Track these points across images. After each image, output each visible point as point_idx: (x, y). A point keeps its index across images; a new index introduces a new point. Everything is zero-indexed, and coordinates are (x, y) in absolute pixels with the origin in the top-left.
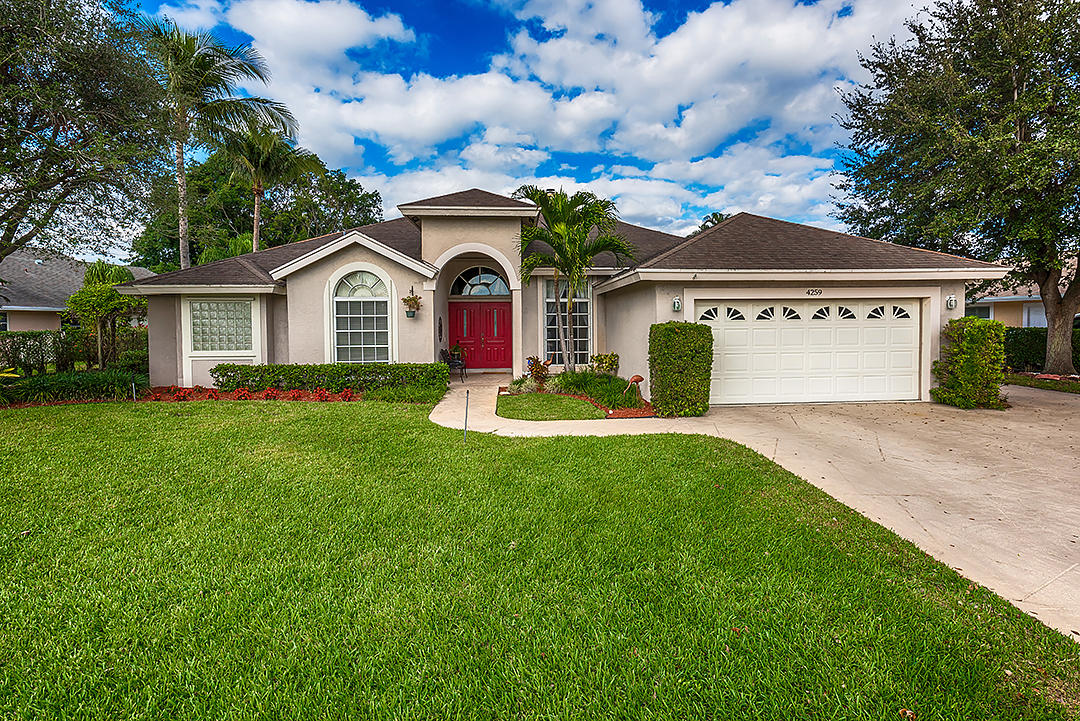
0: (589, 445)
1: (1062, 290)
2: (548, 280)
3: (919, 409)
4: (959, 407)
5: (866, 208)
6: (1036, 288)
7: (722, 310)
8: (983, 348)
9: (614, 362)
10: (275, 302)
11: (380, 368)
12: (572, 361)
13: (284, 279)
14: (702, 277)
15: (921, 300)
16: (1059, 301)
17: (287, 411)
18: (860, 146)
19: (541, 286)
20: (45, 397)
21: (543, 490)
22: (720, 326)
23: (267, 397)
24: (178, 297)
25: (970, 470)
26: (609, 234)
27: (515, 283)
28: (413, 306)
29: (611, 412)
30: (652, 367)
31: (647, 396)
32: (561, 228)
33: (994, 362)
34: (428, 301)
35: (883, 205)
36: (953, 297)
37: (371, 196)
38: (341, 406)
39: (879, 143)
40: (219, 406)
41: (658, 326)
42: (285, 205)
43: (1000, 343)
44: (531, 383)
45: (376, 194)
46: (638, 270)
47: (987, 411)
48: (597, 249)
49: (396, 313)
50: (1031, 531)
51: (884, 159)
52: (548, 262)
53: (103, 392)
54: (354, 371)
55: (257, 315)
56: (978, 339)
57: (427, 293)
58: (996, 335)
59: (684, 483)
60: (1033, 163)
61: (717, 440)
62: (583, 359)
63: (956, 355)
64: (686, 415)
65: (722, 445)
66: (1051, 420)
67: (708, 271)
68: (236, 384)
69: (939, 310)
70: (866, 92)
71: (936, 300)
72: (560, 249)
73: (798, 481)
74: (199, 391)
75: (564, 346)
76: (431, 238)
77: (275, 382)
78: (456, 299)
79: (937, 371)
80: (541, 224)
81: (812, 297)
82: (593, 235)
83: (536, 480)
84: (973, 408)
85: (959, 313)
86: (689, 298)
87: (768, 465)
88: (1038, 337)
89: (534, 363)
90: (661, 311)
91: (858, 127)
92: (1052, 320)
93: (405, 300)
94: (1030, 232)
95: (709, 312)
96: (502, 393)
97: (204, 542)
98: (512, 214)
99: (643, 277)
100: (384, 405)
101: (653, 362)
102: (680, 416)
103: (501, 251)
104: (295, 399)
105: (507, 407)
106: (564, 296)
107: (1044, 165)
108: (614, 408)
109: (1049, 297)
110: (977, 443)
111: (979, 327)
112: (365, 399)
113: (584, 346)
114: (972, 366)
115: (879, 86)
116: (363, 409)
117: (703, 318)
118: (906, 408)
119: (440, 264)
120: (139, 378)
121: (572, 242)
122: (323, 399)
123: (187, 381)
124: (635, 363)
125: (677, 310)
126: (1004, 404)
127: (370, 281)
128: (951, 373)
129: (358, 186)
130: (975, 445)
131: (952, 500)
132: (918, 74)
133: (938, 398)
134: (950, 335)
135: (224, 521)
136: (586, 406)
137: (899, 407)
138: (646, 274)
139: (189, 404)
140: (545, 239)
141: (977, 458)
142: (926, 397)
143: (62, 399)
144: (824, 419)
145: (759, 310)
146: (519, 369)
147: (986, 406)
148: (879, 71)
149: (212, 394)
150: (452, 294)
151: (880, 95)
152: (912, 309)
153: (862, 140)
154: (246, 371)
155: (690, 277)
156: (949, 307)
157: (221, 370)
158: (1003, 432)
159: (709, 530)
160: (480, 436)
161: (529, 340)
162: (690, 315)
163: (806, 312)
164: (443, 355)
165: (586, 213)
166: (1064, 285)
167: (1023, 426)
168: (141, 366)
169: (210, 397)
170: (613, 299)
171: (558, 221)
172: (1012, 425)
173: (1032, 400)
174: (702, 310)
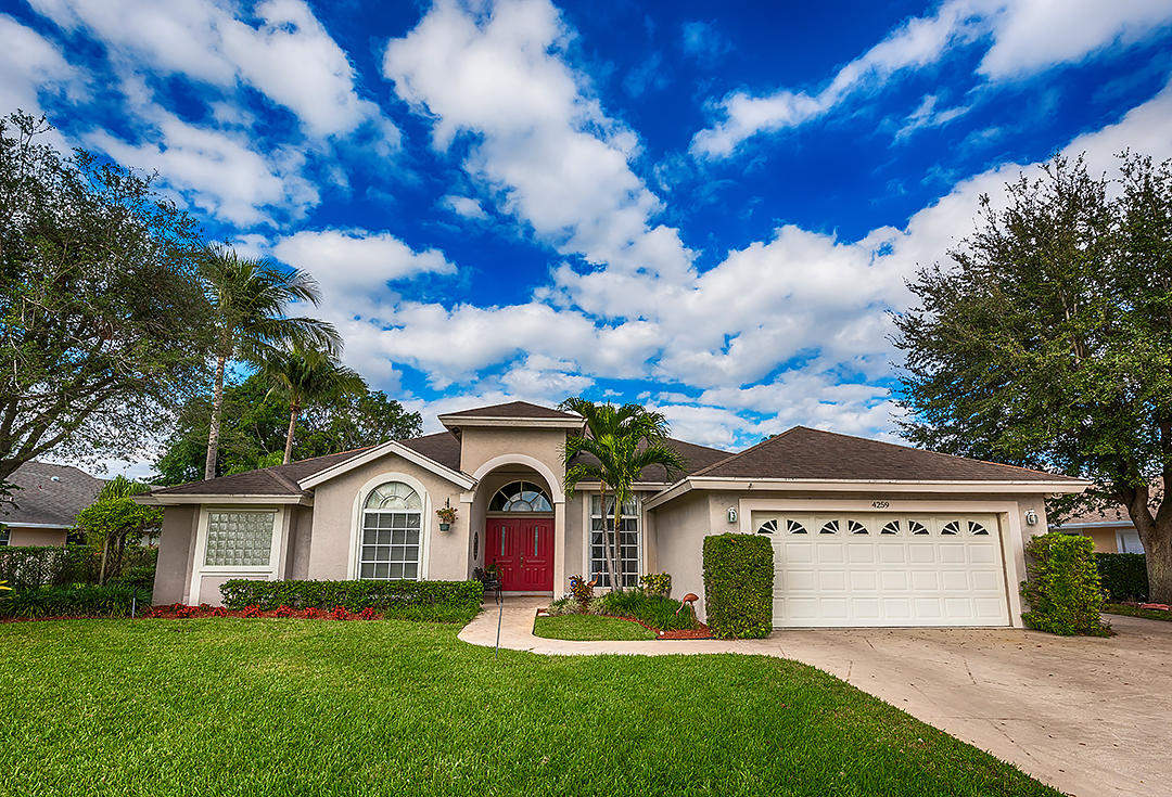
0: (638, 663)
1: (1154, 513)
2: (594, 496)
3: (1012, 635)
4: (1056, 634)
5: (930, 426)
6: (1123, 509)
7: (782, 522)
8: (1074, 567)
9: (666, 583)
10: (300, 514)
11: (407, 585)
12: (620, 582)
13: (313, 489)
14: (757, 487)
15: (998, 515)
16: (1153, 524)
17: (298, 629)
18: (917, 366)
19: (586, 502)
20: (34, 612)
21: (582, 706)
22: (781, 539)
23: (280, 615)
24: (197, 507)
25: (1075, 694)
26: (657, 447)
27: (559, 496)
28: (448, 519)
29: (662, 633)
30: (707, 583)
31: (702, 617)
32: (608, 440)
33: (1088, 582)
34: (464, 515)
35: (947, 424)
36: (1033, 512)
37: (411, 418)
38: (361, 624)
39: (936, 363)
40: (224, 623)
41: (713, 538)
42: (322, 426)
43: (1091, 561)
44: (573, 603)
45: (417, 415)
46: (688, 478)
47: (1089, 638)
48: (646, 460)
49: (429, 526)
50: (1154, 757)
51: (942, 379)
52: (593, 475)
53: (99, 607)
54: (378, 588)
55: (279, 528)
56: (1067, 555)
57: (463, 506)
58: (1085, 552)
59: (743, 703)
60: (1096, 379)
61: (783, 661)
62: (632, 580)
63: (1044, 574)
64: (746, 637)
65: (789, 667)
66: (1163, 648)
67: (764, 479)
68: (247, 600)
69: (1018, 528)
70: (917, 315)
71: (1014, 516)
72: (606, 459)
73: (876, 702)
74: (205, 609)
75: (610, 565)
76: (470, 449)
77: (290, 600)
78: (495, 515)
79: (1027, 593)
80: (588, 436)
81: (878, 510)
82: (642, 446)
83: (572, 696)
84: (1072, 635)
85: (1042, 529)
86: (745, 509)
87: (841, 686)
88: (1136, 564)
89: (577, 582)
90: (715, 521)
91: (912, 347)
92: (1148, 544)
93: (439, 513)
94: (1104, 447)
95: (767, 525)
96: (540, 614)
97: (190, 751)
98: (557, 425)
99: (694, 485)
100: (408, 625)
101: (708, 577)
102: (740, 638)
103: (544, 462)
104: (310, 616)
105: (544, 628)
106: (612, 513)
107: (1108, 380)
108: (665, 630)
109: (1140, 518)
110: (1081, 668)
111: (1065, 543)
112: (389, 618)
113: (633, 566)
114: (1064, 588)
115: (928, 309)
116: (385, 626)
117: (761, 531)
118: (996, 634)
119: (479, 475)
120: (143, 594)
121: (620, 451)
122: (340, 617)
123: (193, 598)
124: (689, 580)
125: (733, 522)
126: (1108, 632)
127: (402, 492)
128: (1042, 594)
129: (399, 407)
130: (1079, 671)
131: (1057, 724)
132: (966, 299)
133: (1031, 624)
134: (1035, 553)
135: (215, 731)
136: (634, 627)
137: (988, 633)
138: (697, 482)
139: (191, 621)
140: (592, 450)
141: (1083, 683)
142: (1019, 623)
143: (54, 614)
144: (904, 643)
145: (822, 523)
146: (561, 589)
147: (1088, 632)
148: (927, 295)
149: (219, 612)
150: (491, 509)
151: (931, 317)
152: (990, 525)
153: (918, 359)
154: (260, 588)
155: (745, 486)
156: (1030, 523)
157: (233, 586)
158: (1109, 657)
159: (774, 749)
160: (513, 654)
161: (572, 559)
162: (747, 526)
163: (874, 526)
164: (478, 574)
165: (634, 425)
166: (1154, 507)
167: (1132, 653)
168: (146, 582)
169: (217, 614)
170: (665, 513)
171: (605, 432)
172: (1120, 652)
173: (1139, 629)
174: (761, 522)
